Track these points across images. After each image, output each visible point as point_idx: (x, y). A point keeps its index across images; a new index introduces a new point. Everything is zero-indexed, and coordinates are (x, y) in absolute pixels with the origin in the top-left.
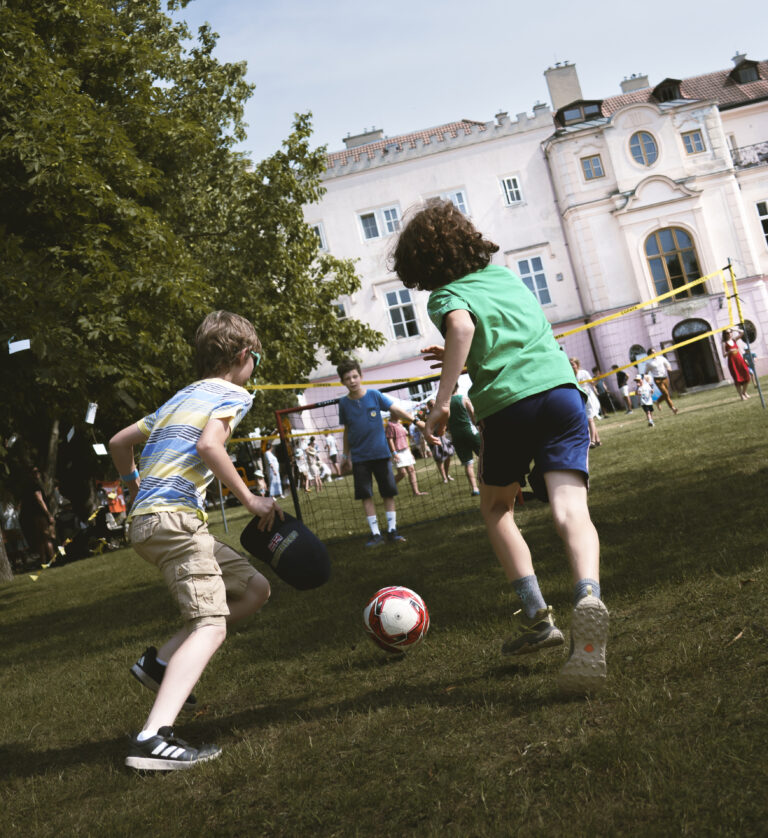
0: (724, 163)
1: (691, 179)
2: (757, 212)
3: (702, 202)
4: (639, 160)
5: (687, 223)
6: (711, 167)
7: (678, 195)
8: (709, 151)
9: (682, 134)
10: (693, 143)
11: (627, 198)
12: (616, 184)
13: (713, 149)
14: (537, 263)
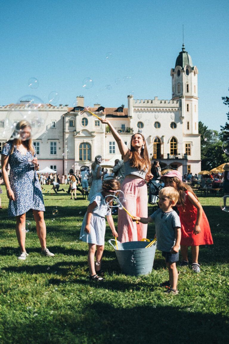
0: (102, 130)
1: (94, 132)
2: (109, 144)
3: (95, 138)
4: (83, 125)
5: (90, 142)
6: (100, 130)
7: (90, 135)
8: (100, 126)
9: (95, 121)
10: (97, 123)
11: (77, 133)
12: (76, 129)
13: (101, 126)
14: (55, 144)
